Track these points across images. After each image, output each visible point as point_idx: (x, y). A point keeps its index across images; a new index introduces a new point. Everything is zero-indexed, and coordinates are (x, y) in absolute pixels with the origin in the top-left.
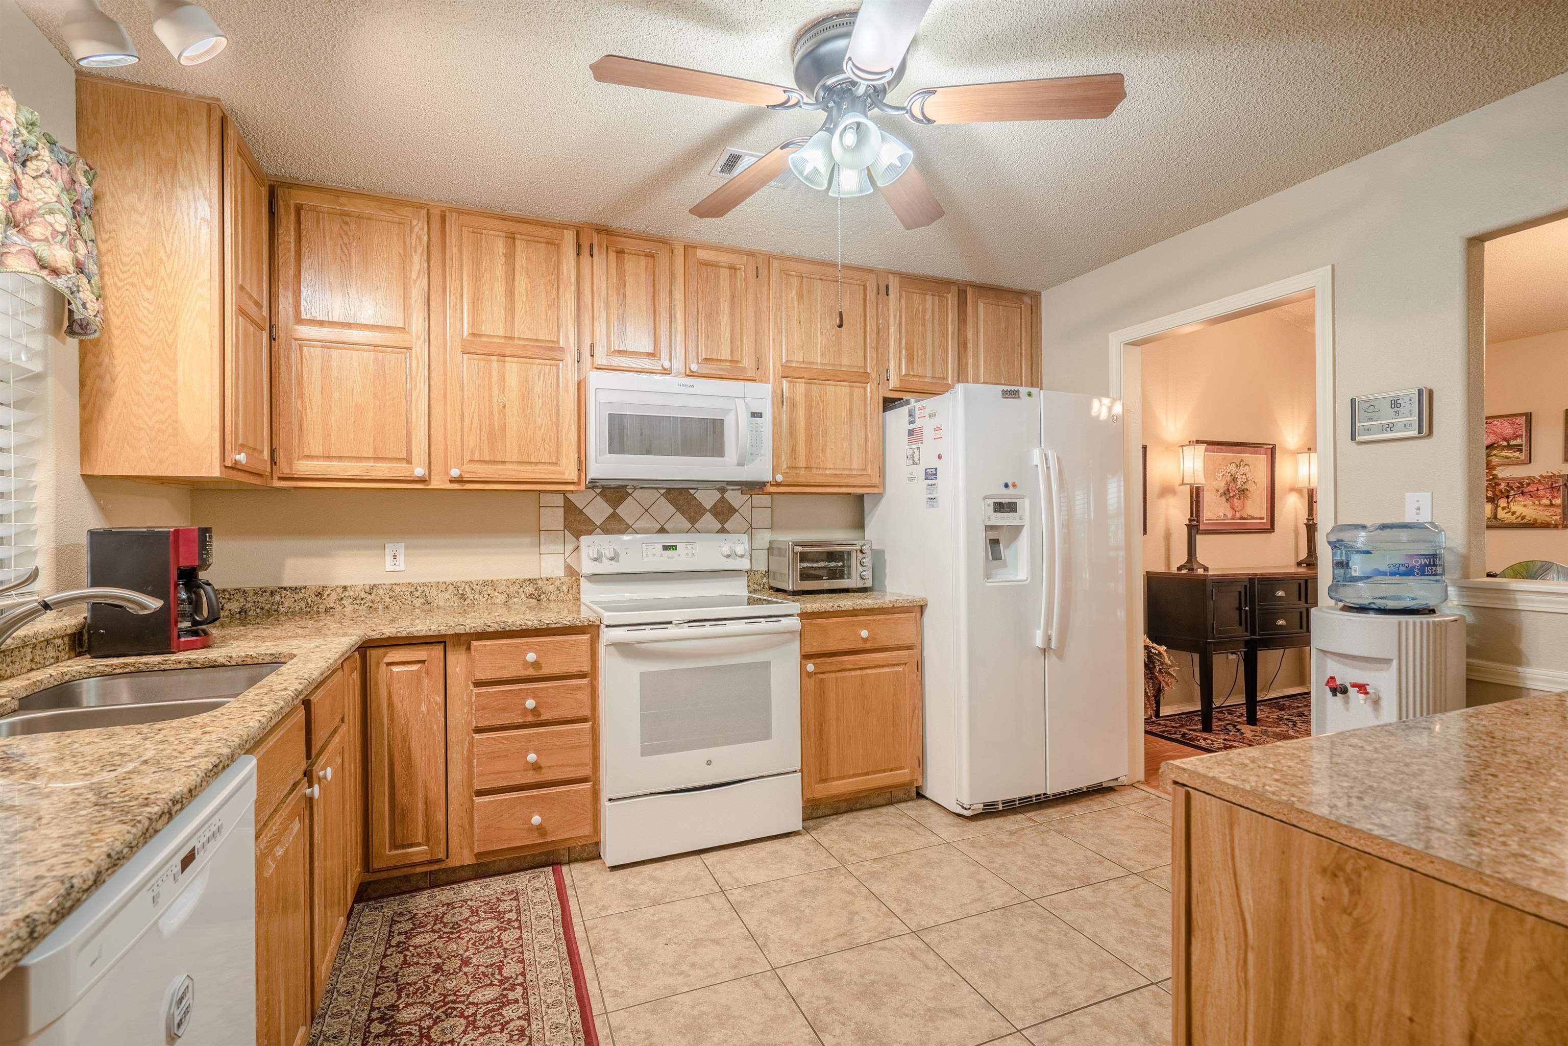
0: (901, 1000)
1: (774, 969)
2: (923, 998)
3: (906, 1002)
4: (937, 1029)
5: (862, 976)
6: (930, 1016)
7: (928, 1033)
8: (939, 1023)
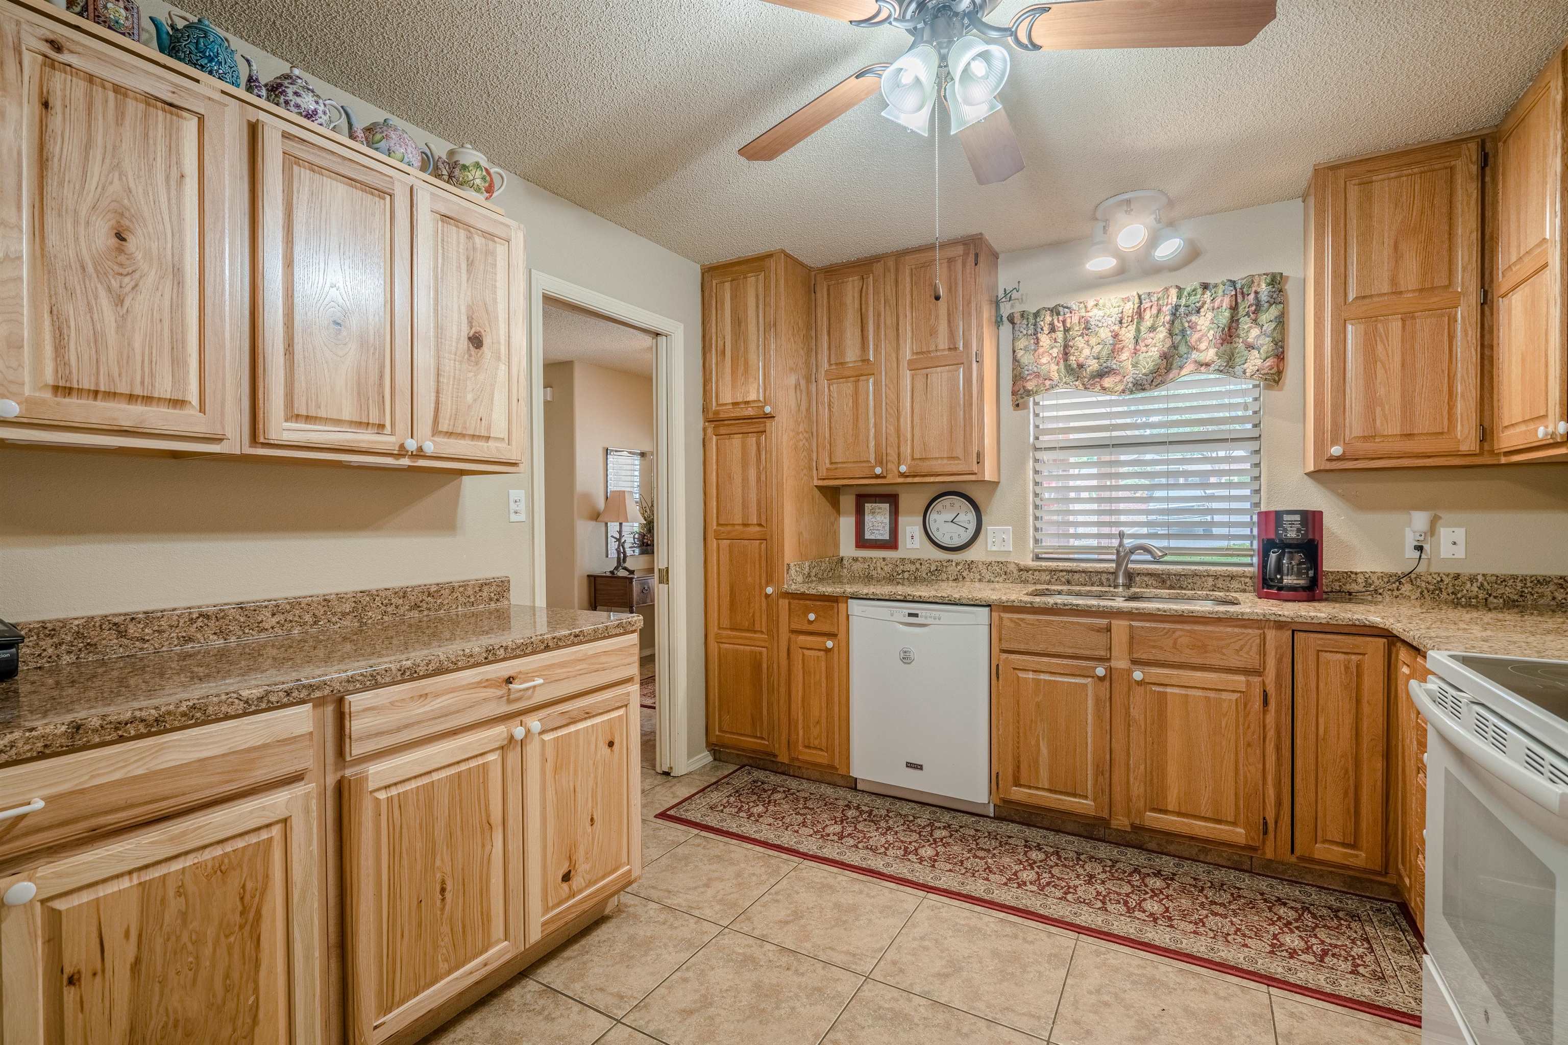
0: (741, 1002)
1: (867, 977)
2: (723, 1012)
3: (735, 1002)
4: (696, 991)
5: (793, 1009)
6: (707, 999)
7: (702, 984)
8: (697, 997)
